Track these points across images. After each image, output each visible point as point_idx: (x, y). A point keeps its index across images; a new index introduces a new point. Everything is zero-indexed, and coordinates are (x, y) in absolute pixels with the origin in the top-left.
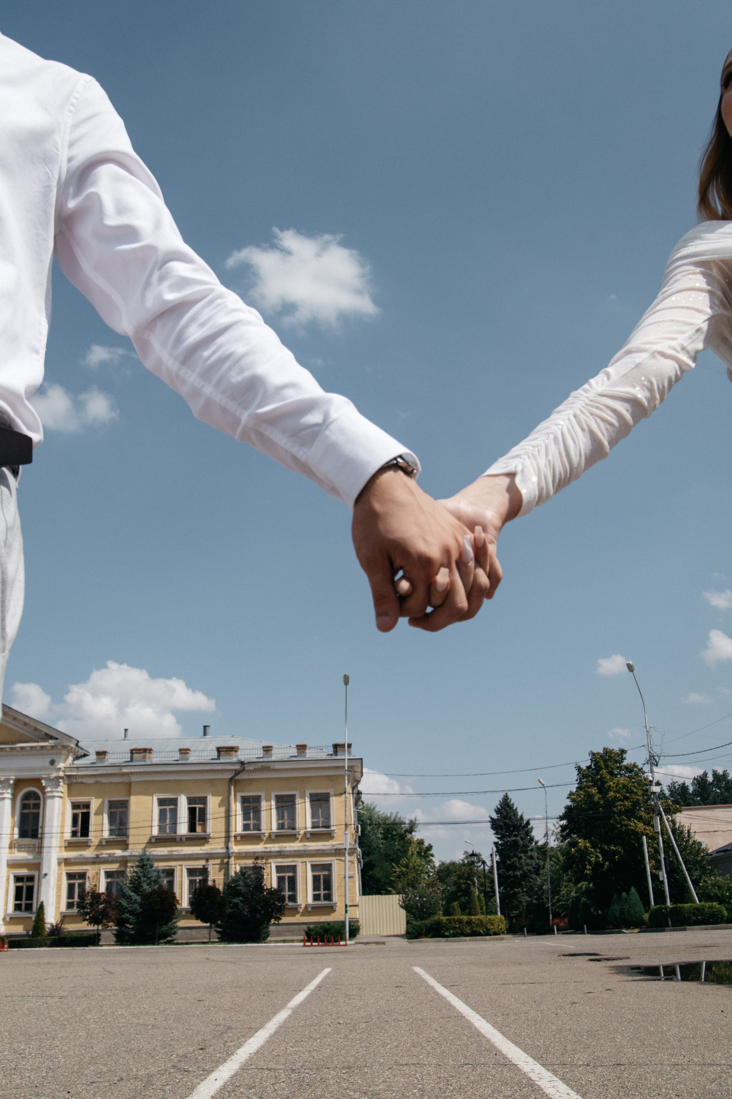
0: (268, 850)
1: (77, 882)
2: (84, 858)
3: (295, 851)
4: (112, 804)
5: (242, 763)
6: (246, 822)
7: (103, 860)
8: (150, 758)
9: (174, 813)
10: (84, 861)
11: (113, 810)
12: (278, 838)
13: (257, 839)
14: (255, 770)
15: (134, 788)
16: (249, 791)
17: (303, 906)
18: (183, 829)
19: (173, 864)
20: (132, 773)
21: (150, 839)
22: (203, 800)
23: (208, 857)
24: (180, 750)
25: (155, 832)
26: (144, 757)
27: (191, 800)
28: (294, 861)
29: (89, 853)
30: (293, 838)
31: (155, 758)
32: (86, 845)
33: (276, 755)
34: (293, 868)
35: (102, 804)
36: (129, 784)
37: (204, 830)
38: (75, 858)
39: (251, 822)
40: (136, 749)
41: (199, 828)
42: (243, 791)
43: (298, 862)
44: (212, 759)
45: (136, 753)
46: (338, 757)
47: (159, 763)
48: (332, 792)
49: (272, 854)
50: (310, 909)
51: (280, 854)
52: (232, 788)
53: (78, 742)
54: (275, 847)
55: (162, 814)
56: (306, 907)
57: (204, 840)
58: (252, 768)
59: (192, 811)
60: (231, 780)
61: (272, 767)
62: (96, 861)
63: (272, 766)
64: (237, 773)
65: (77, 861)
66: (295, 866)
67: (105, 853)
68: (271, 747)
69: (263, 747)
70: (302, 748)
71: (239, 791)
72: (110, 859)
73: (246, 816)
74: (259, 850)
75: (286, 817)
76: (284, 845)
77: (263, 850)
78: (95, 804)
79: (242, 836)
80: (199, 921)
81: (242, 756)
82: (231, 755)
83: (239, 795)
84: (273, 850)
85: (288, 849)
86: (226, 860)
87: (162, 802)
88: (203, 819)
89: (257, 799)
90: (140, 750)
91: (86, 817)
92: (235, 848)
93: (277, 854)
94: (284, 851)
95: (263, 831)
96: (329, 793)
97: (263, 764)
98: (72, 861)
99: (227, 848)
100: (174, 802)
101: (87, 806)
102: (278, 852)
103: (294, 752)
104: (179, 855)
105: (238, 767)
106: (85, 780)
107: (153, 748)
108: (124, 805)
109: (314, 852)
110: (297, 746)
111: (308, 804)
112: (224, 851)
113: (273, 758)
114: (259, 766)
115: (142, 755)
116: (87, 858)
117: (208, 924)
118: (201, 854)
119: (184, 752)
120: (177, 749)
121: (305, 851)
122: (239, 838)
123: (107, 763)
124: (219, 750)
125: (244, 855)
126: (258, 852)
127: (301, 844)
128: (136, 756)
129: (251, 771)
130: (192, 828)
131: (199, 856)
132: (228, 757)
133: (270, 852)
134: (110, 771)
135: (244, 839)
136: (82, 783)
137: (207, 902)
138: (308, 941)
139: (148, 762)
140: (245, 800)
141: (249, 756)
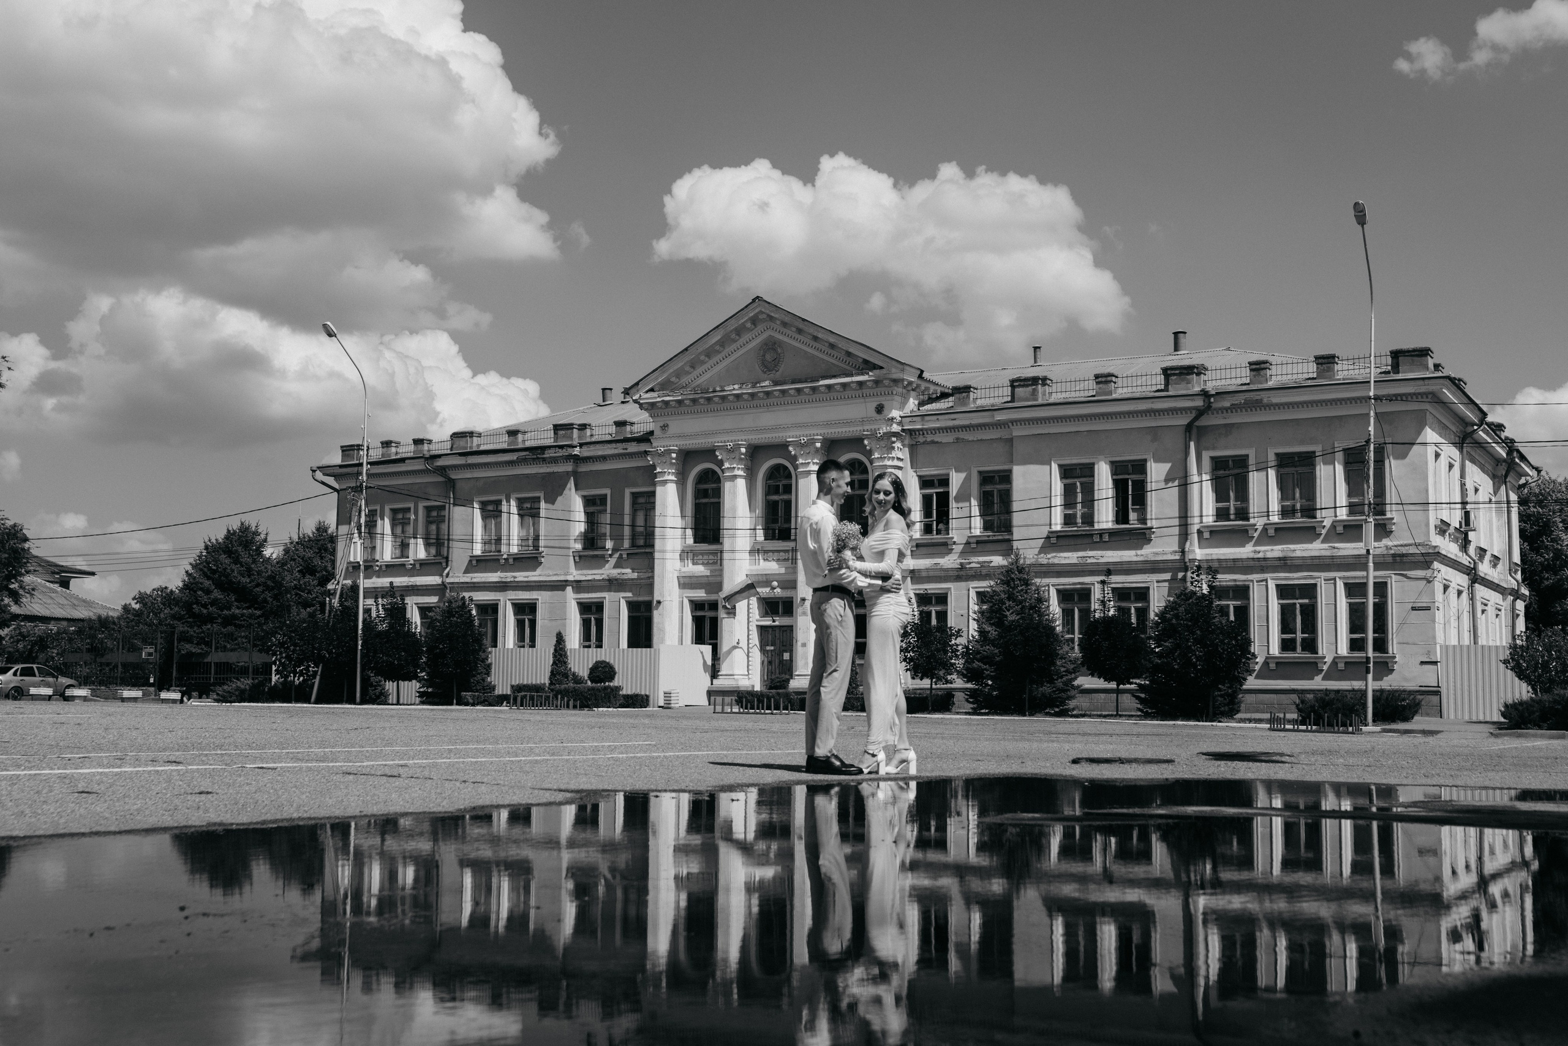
0: (1261, 555)
1: (933, 610)
2: (942, 570)
3: (1313, 558)
4: (986, 478)
5: (1205, 394)
6: (1220, 505)
7: (972, 573)
8: (1044, 394)
9: (1089, 490)
10: (943, 574)
11: (988, 488)
12: (1279, 533)
13: (1241, 535)
14: (1234, 408)
15: (1019, 448)
16: (1226, 448)
17: (1329, 659)
18: (1105, 516)
19: (1087, 579)
20: (1014, 422)
22: (1140, 467)
23: (1153, 567)
24: (1097, 377)
25: (1058, 525)
26: (1034, 393)
27: (1117, 468)
28: (1311, 577)
29: (950, 561)
30: (1310, 533)
32: (945, 547)
33: (1276, 377)
34: (1310, 591)
35: (967, 480)
36: (1010, 441)
37: (1143, 520)
38: (927, 570)
39: (1232, 505)
40: (1018, 380)
41: (1133, 516)
42: (1214, 448)
43: (1320, 579)
44: (1158, 391)
45: (1020, 386)
46: (1400, 376)
47: (1062, 401)
49: (1269, 563)
50: (1341, 666)
51: (1285, 564)
52: (1192, 444)
53: (922, 372)
54: (1274, 551)
55: (1069, 492)
56: (1334, 663)
57: (1142, 536)
58: (1227, 404)
59: (1120, 486)
60: (1189, 428)
61: (1265, 401)
62: (961, 574)
63: (1266, 397)
64: (1200, 413)
65: (931, 574)
66: (1315, 585)
67: (975, 561)
68: (1266, 362)
69: (1250, 364)
70: (1326, 361)
71: (1207, 449)
72: (984, 572)
73: (1221, 495)
74: (1244, 556)
75: (1298, 495)
76: (1292, 547)
77: (1251, 555)
78: (956, 480)
79: (1213, 532)
81: (1212, 382)
82: (1188, 383)
83: (1206, 456)
84: (1269, 555)
85: (1298, 554)
86: (1180, 575)
87: (1067, 472)
88: (1141, 500)
89: (1242, 462)
90: (1026, 380)
91: (944, 498)
92: (1198, 553)
93: (1277, 563)
94: (1292, 558)
95: (1252, 521)
97: (1248, 395)
98: (924, 574)
99: (1183, 552)
100: (1088, 471)
101: (945, 482)
102: (1279, 559)
103: (1312, 369)
104: (1098, 564)
105: (1199, 403)
106: (938, 438)
108: (1006, 477)
109: (1351, 561)
110: (1317, 358)
111: (1340, 469)
112: (1177, 557)
113: (1271, 384)
114: (1240, 399)
115: (1030, 389)
116: (947, 570)
118: (1136, 562)
119: (1104, 379)
121: (1332, 557)
122: (1206, 535)
123: (972, 406)
124: (1167, 372)
125: (1230, 564)
126: (1241, 560)
127: (1326, 546)
128: (1020, 391)
129: (1227, 409)
130: (1121, 516)
131: (1134, 566)
132: (1183, 385)
133: (1265, 559)
134: (977, 419)
135: (1214, 536)
136: (933, 442)
139: (1040, 401)
140: (1218, 464)
141: (1223, 382)
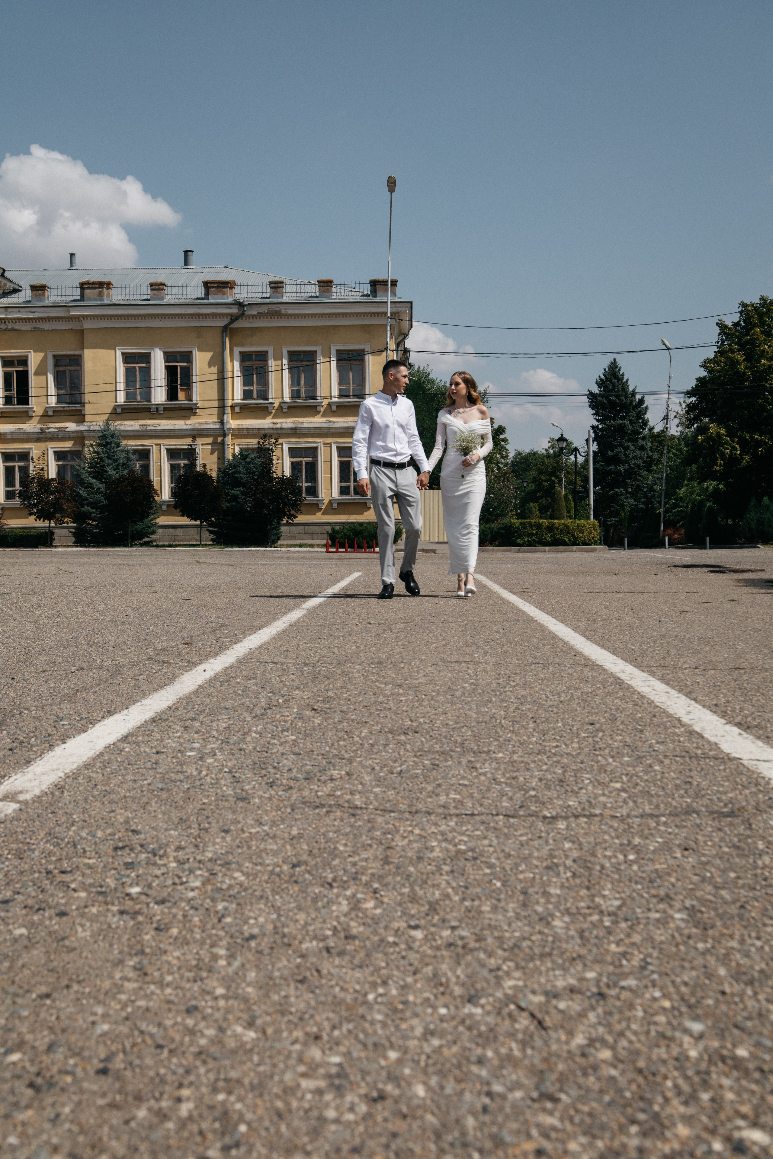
0: (278, 426)
1: (17, 465)
2: (24, 433)
3: (315, 428)
4: (58, 360)
5: (240, 305)
6: (246, 388)
7: (50, 436)
8: (108, 296)
9: (147, 373)
10: (25, 436)
11: (61, 369)
12: (291, 410)
13: (263, 411)
14: (260, 315)
15: (88, 338)
16: (252, 345)
17: (326, 502)
18: (159, 396)
19: (147, 442)
20: (84, 317)
21: (115, 409)
22: (187, 357)
23: (196, 434)
24: (152, 285)
25: (121, 399)
26: (101, 294)
27: (169, 357)
28: (314, 442)
29: (30, 427)
30: (313, 410)
31: (116, 297)
32: (26, 416)
33: (289, 295)
34: (313, 452)
35: (44, 360)
36: (81, 332)
37: (189, 398)
38: (12, 433)
39: (255, 388)
40: (87, 283)
41: (181, 395)
42: (242, 345)
43: (320, 443)
44: (198, 299)
45: (88, 288)
46: (378, 299)
47: (122, 302)
48: (367, 348)
49: (284, 432)
50: (335, 506)
51: (295, 432)
52: (227, 339)
53: (4, 271)
54: (288, 423)
55: (129, 374)
56: (330, 503)
57: (190, 411)
58: (254, 312)
59: (171, 372)
60: (225, 329)
61: (283, 312)
62: (41, 437)
63: (283, 309)
64: (234, 318)
65: (15, 436)
66: (316, 448)
67: (53, 427)
68: (282, 282)
69: (270, 283)
70: (325, 285)
71: (237, 345)
72: (60, 435)
73: (247, 380)
74: (266, 426)
75: (303, 382)
76: (300, 420)
77: (272, 426)
78: (34, 359)
79: (242, 407)
80: (185, 518)
81: (240, 294)
82: (224, 294)
83: (237, 350)
84: (285, 426)
85: (305, 425)
86: (220, 439)
87: (128, 358)
88: (188, 382)
89: (263, 356)
90: (94, 283)
91: (23, 378)
92: (233, 423)
93: (290, 432)
94: (301, 428)
95: (271, 401)
96: (363, 350)
97: (270, 307)
98: (9, 437)
99: (222, 422)
100: (146, 358)
101: (24, 361)
102: (292, 429)
103: (315, 290)
104: (155, 431)
105: (234, 310)
106: (18, 326)
107: (113, 282)
108: (77, 361)
109: (342, 431)
110: (319, 282)
111: (334, 364)
112: (217, 426)
113: (285, 299)
114: (264, 309)
115: (97, 291)
116: (29, 433)
117: (198, 522)
118: (186, 430)
119: (157, 287)
120: (147, 284)
121: (329, 428)
122: (237, 409)
123: (47, 303)
124: (207, 285)
125: (245, 432)
126: (264, 429)
127: (324, 419)
128: (87, 292)
129: (253, 316)
130: (172, 394)
131: (184, 433)
132: (220, 296)
133: (281, 429)
134: (53, 313)
135: (244, 411)
136: (13, 330)
137: (196, 492)
138: (332, 546)
139: (106, 302)
140: (245, 357)
141: (250, 295)
